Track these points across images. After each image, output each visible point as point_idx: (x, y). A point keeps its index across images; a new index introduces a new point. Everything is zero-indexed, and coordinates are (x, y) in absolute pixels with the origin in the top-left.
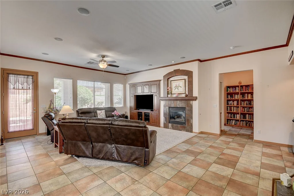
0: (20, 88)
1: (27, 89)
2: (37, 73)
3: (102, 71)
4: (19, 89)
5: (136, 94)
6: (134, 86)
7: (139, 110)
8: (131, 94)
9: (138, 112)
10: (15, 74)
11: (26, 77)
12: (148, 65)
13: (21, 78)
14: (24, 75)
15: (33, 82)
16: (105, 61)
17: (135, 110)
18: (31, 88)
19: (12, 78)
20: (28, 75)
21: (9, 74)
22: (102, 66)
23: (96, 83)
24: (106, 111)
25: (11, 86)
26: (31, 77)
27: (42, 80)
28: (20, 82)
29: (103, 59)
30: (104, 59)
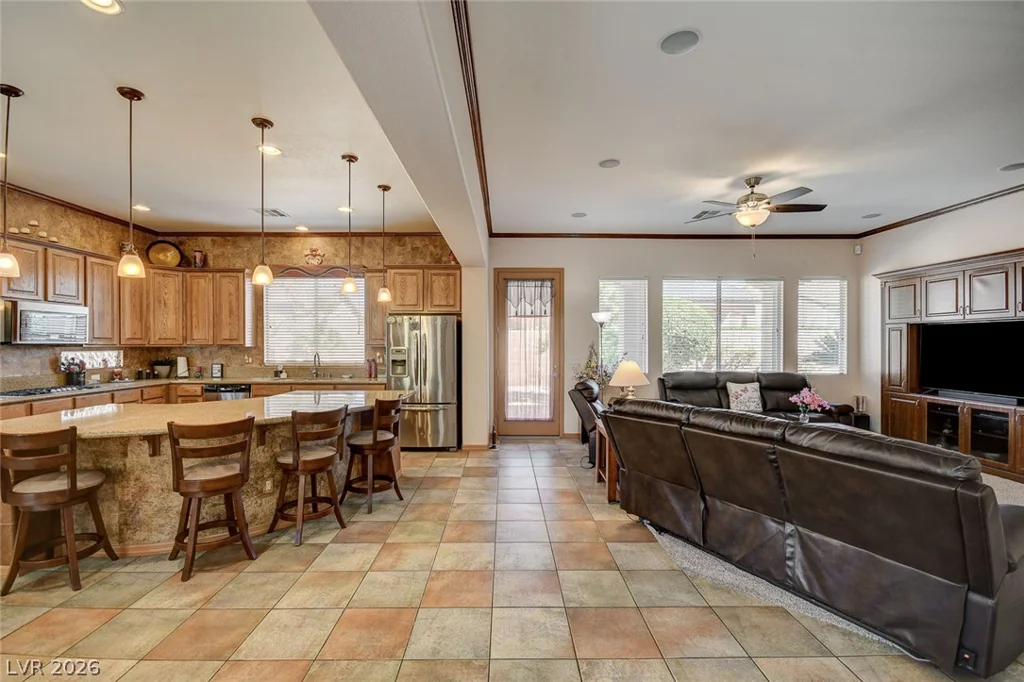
0: (528, 313)
1: (541, 316)
2: (560, 272)
3: (748, 237)
4: (525, 316)
5: (917, 320)
6: (910, 280)
7: (935, 393)
8: (888, 321)
9: (932, 406)
10: (518, 280)
11: (539, 283)
12: (998, 169)
13: (530, 288)
14: (536, 280)
15: (553, 296)
16: (761, 198)
17: (912, 391)
18: (548, 313)
19: (513, 289)
20: (543, 280)
21: (507, 280)
22: (750, 217)
23: (725, 284)
24: (762, 388)
25: (511, 309)
26: (549, 284)
27: (572, 287)
28: (528, 300)
29: (752, 193)
30: (757, 189)
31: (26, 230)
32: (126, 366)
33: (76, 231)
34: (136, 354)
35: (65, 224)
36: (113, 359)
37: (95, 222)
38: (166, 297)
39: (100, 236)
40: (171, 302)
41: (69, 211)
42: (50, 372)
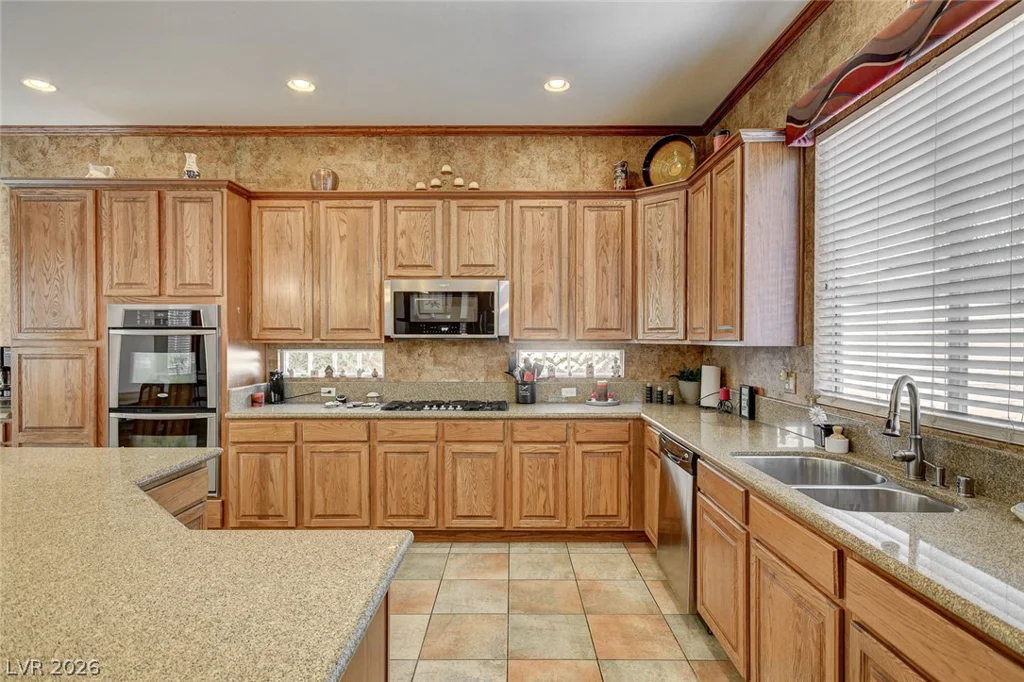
31: (435, 182)
32: (631, 377)
33: (541, 166)
34: (653, 356)
35: (523, 161)
36: (606, 363)
37: (572, 144)
38: (660, 246)
39: (583, 165)
40: (667, 256)
41: (529, 139)
42: (500, 378)
